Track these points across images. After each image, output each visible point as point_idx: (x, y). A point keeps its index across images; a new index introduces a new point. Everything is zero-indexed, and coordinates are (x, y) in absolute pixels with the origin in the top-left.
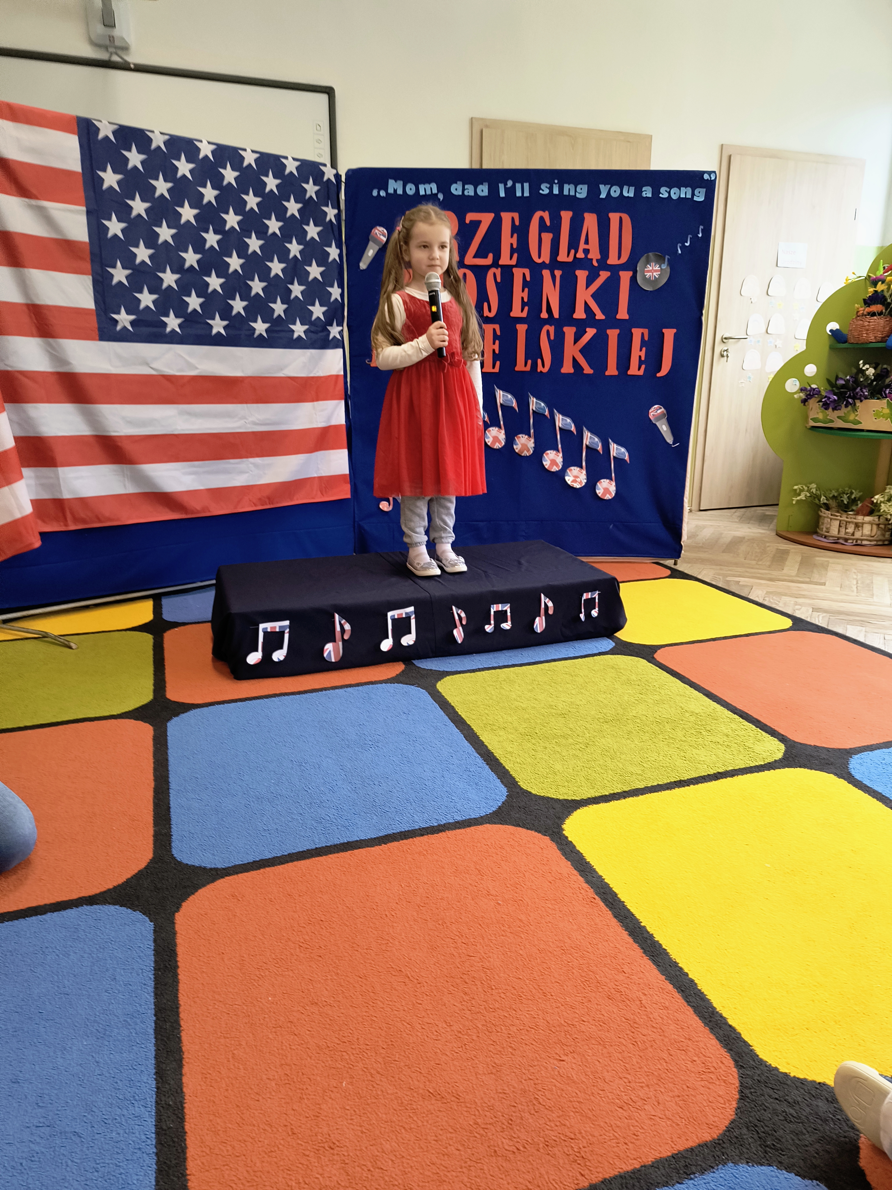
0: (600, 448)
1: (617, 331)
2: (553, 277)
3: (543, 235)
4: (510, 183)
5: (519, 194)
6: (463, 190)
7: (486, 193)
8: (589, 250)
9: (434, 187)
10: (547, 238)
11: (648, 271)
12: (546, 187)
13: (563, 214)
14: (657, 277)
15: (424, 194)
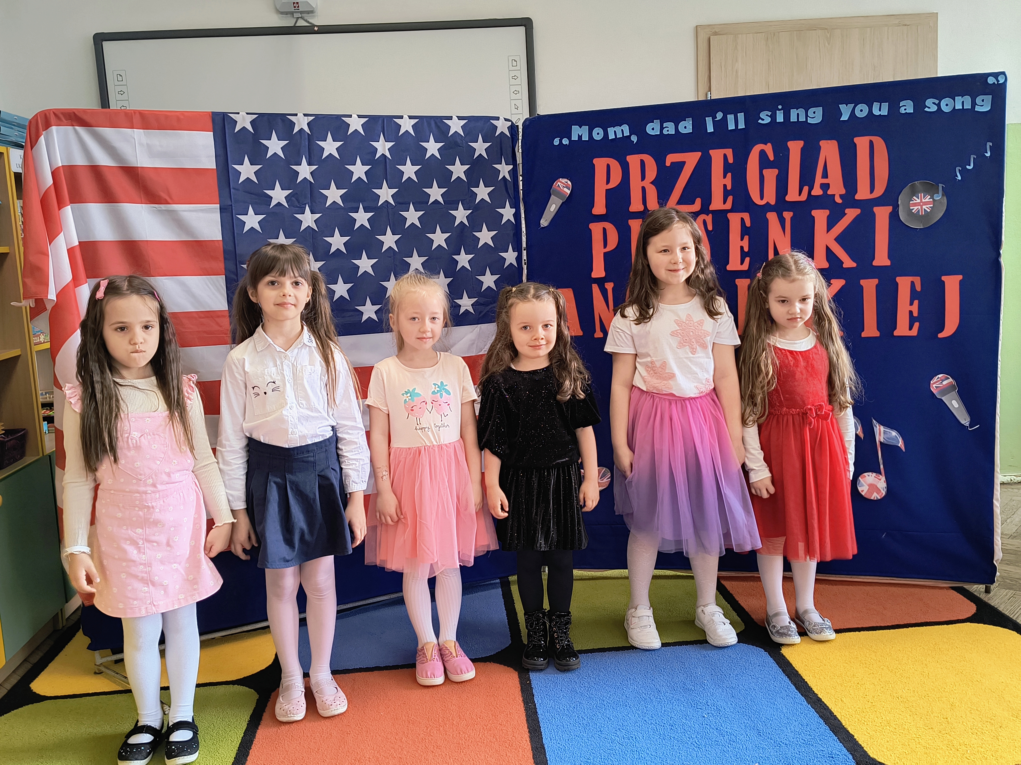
1: (875, 282)
2: (782, 221)
3: (765, 171)
4: (719, 116)
5: (731, 126)
6: (662, 128)
7: (689, 130)
8: (829, 184)
9: (626, 129)
10: (771, 175)
11: (915, 205)
12: (767, 115)
13: (790, 144)
14: (929, 211)
15: (614, 137)
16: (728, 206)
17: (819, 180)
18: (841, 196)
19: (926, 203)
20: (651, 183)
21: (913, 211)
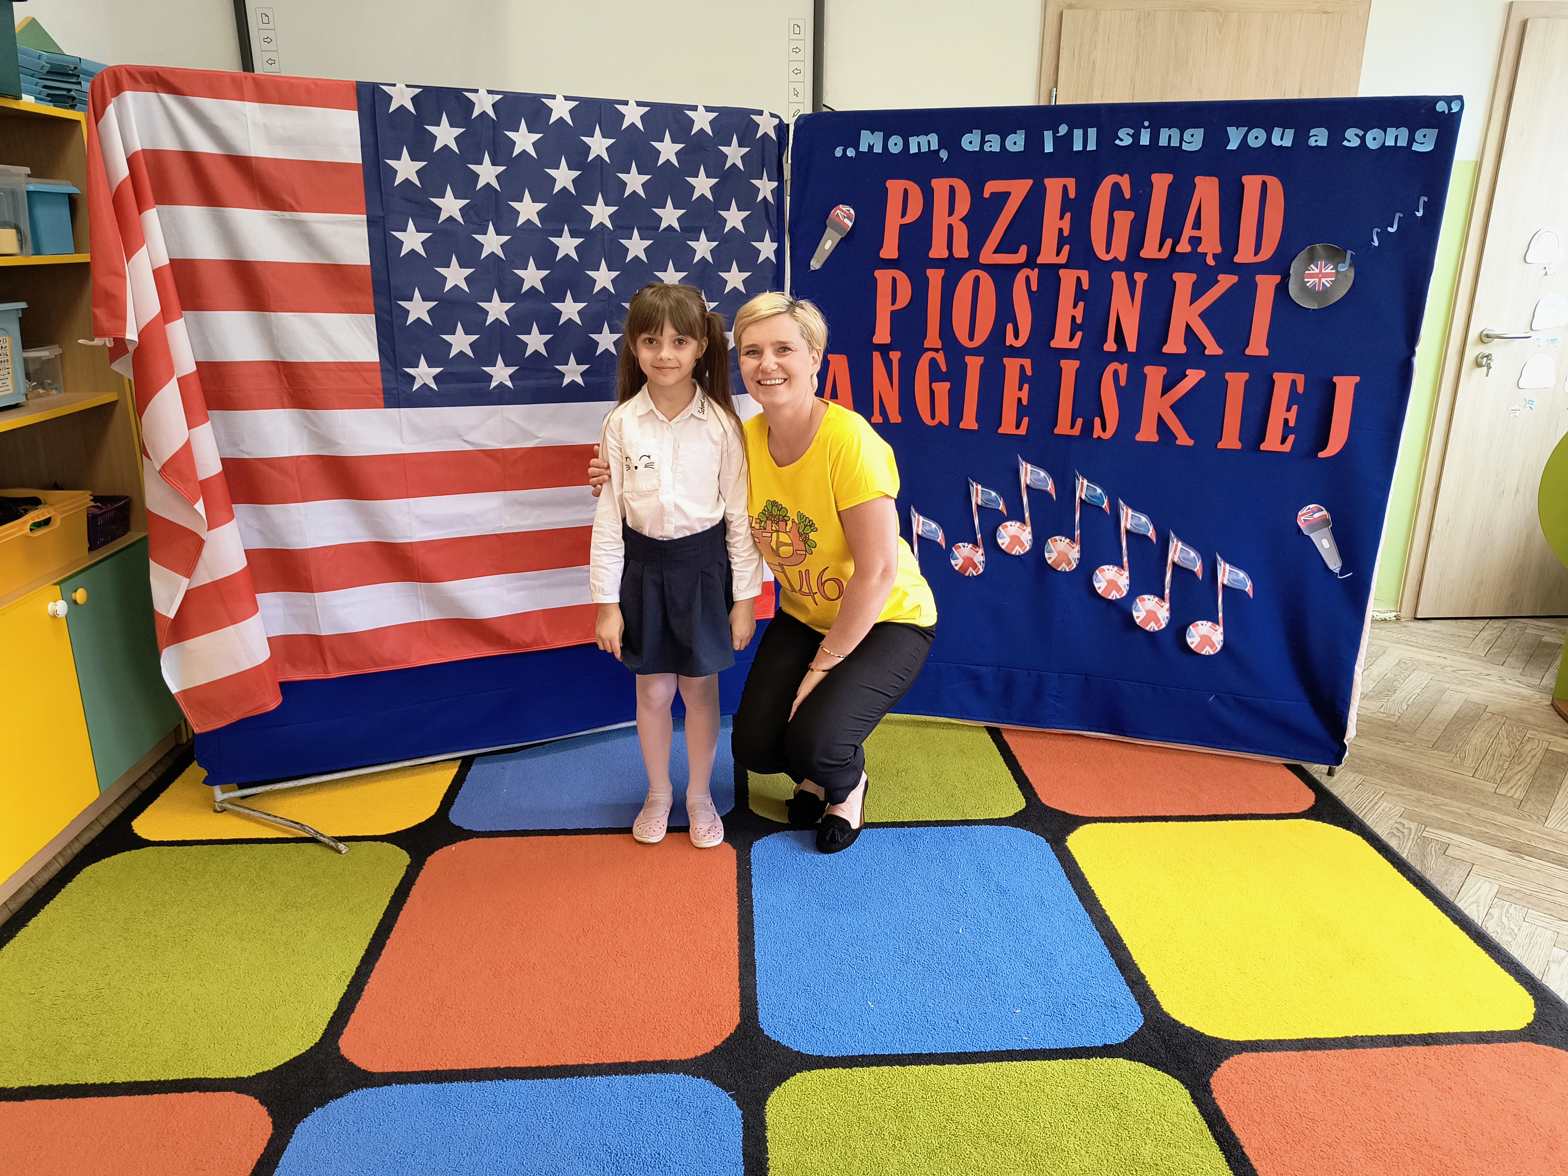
0: (1198, 568)
1: (1245, 376)
2: (1132, 284)
3: (1117, 214)
4: (1063, 130)
5: (1078, 146)
6: (983, 142)
7: (1020, 147)
8: (1201, 238)
9: (933, 140)
10: (1123, 219)
11: (1312, 276)
12: (1128, 134)
13: (1156, 178)
14: (1328, 285)
15: (917, 151)
16: (1063, 259)
17: (1188, 231)
18: (1215, 256)
19: (1326, 275)
20: (961, 220)
21: (1308, 285)
